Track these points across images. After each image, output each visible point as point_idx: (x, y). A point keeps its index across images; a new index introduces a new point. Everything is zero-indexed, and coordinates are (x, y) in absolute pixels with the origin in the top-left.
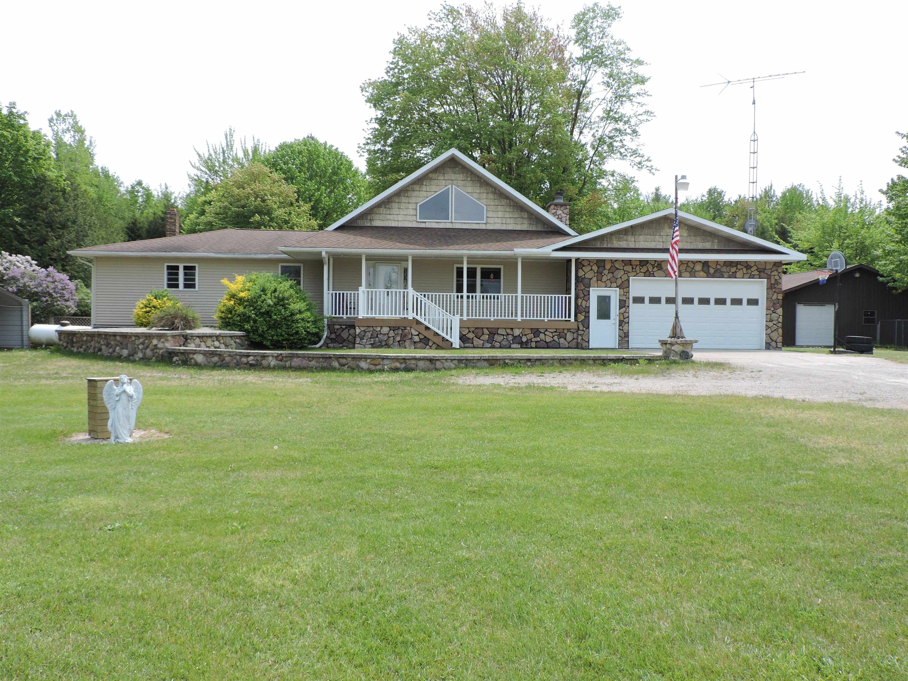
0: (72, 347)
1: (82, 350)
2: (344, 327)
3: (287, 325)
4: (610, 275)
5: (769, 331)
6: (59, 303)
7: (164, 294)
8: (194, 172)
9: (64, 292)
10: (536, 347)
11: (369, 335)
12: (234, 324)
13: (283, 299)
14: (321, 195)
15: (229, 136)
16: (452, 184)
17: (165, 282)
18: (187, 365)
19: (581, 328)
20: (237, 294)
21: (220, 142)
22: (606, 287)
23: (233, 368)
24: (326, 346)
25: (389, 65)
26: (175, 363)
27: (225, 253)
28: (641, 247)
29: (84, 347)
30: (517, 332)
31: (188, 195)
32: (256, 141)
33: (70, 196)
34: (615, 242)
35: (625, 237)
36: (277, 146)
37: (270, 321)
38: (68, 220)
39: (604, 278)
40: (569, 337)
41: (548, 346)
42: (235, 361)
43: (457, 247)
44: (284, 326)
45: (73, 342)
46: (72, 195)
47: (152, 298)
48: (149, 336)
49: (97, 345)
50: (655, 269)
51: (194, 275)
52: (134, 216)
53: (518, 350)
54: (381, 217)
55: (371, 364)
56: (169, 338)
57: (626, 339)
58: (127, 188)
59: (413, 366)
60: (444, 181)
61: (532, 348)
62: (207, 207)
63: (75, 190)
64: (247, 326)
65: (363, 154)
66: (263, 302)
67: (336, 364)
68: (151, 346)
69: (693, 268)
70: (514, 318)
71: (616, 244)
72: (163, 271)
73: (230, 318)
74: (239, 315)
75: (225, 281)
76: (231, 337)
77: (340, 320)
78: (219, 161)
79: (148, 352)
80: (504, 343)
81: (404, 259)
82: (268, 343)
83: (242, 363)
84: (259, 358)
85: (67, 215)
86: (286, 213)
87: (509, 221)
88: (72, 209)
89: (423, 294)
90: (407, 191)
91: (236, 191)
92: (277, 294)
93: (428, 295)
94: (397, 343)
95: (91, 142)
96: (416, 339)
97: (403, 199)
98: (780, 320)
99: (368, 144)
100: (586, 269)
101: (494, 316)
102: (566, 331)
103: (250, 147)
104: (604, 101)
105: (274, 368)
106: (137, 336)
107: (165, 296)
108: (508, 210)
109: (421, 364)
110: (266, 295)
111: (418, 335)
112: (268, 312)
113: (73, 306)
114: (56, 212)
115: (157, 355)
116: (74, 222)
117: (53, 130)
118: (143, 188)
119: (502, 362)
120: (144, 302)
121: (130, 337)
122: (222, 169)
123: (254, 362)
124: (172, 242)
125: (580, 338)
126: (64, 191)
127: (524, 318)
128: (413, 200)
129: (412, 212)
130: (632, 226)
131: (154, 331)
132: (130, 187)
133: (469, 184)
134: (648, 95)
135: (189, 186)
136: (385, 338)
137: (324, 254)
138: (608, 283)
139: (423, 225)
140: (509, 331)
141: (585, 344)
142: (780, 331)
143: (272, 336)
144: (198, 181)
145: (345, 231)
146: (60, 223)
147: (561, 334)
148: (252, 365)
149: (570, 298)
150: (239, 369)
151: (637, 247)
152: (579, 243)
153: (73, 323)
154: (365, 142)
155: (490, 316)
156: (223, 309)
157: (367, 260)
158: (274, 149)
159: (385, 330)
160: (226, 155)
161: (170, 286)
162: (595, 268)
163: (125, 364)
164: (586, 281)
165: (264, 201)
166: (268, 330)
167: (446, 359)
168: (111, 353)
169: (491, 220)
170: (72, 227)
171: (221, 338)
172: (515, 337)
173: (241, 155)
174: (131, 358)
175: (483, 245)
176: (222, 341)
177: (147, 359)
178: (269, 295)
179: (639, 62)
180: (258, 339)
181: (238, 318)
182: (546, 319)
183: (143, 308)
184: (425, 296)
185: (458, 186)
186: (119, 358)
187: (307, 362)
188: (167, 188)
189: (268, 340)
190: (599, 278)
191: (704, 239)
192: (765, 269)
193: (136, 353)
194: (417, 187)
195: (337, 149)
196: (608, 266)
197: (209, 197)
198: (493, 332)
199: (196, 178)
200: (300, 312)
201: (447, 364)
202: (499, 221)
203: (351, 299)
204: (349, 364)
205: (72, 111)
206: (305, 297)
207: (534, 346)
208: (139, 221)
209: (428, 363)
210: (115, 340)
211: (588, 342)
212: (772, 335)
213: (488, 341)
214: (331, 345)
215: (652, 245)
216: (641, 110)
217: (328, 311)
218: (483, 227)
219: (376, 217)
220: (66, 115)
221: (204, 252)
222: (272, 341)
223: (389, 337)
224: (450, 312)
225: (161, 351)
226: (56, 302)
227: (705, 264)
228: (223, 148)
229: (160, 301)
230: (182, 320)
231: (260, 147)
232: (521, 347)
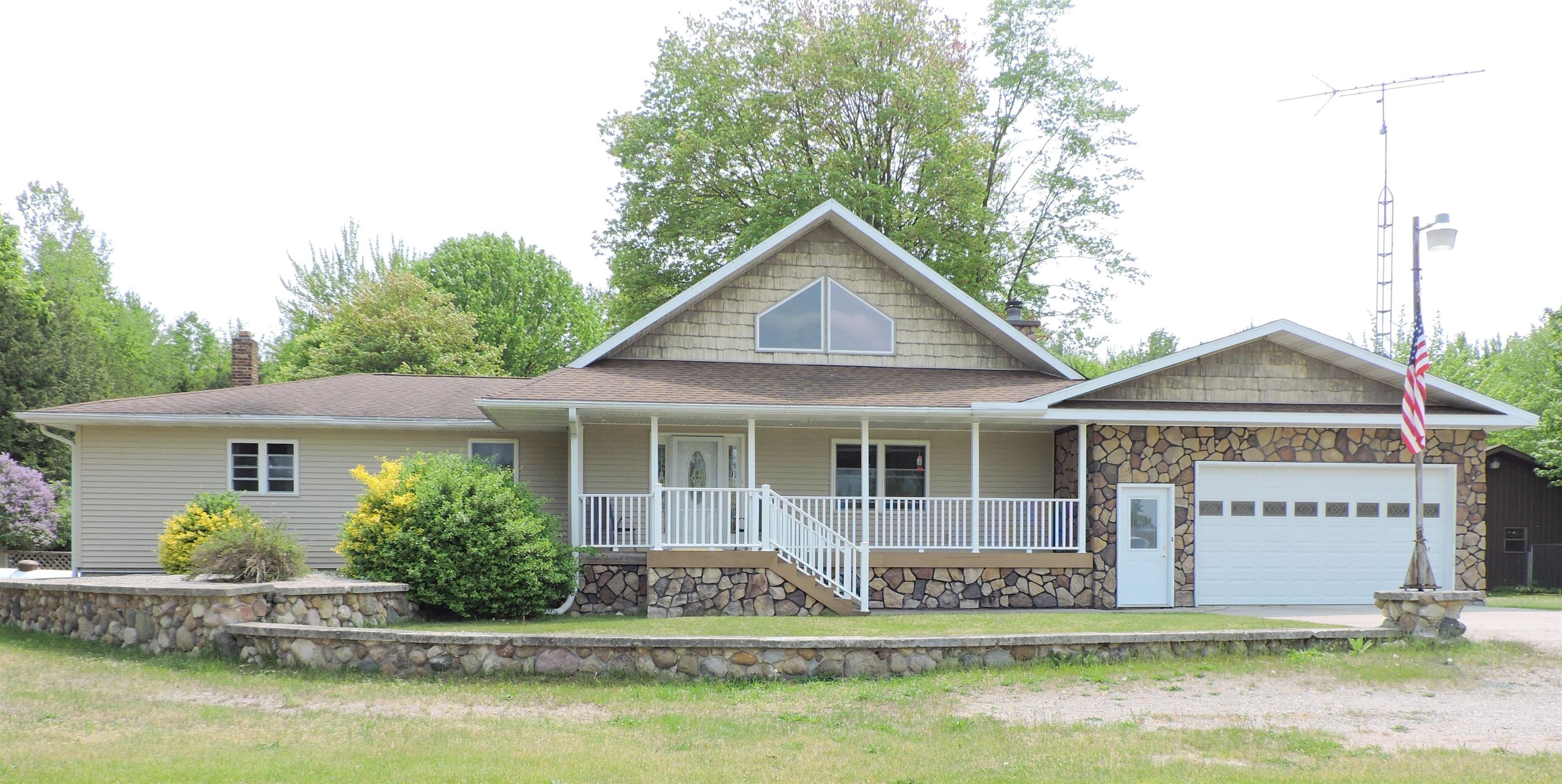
0: (19, 618)
1: (36, 626)
2: (614, 569)
3: (499, 566)
4: (1157, 458)
5: (1462, 567)
6: (18, 524)
7: (225, 502)
8: (288, 297)
9: (31, 503)
10: (1011, 607)
11: (677, 586)
12: (383, 567)
13: (490, 510)
14: (519, 330)
15: (349, 235)
16: (826, 276)
17: (230, 477)
18: (275, 666)
19: (1100, 565)
20: (388, 499)
21: (333, 245)
22: (1148, 482)
23: (391, 677)
24: (579, 612)
25: (649, 87)
26: (245, 661)
27: (355, 416)
28: (1216, 400)
29: (41, 619)
30: (971, 576)
31: (278, 340)
32: (396, 244)
33: (54, 328)
34: (1165, 390)
35: (1186, 380)
36: (438, 245)
37: (462, 559)
38: (50, 371)
39: (1146, 465)
40: (1077, 584)
41: (1034, 604)
42: (394, 657)
43: (851, 400)
44: (495, 569)
45: (19, 608)
46: (58, 324)
47: (199, 511)
48: (185, 597)
49: (68, 616)
50: (1245, 445)
51: (291, 464)
52: (182, 373)
53: (975, 612)
54: (683, 341)
55: (734, 663)
56: (232, 601)
57: (1190, 587)
58: (171, 327)
59: (839, 666)
60: (809, 269)
61: (1001, 607)
62: (312, 352)
63: (65, 317)
64: (413, 572)
65: (602, 250)
66: (445, 517)
67: (647, 664)
68: (189, 621)
69: (1317, 444)
70: (965, 547)
71: (1168, 394)
72: (225, 455)
73: (372, 553)
74: (393, 546)
75: (359, 472)
76: (377, 595)
77: (610, 555)
78: (331, 279)
79: (183, 635)
80: (946, 598)
81: (737, 426)
82: (460, 607)
83: (413, 663)
84: (454, 651)
85: (48, 362)
86: (457, 361)
87: (940, 350)
88: (58, 351)
89: (794, 498)
90: (735, 288)
91: (367, 321)
92: (476, 499)
93: (805, 501)
94: (738, 604)
95: (103, 242)
96: (779, 593)
97: (727, 306)
98: (1483, 545)
99: (612, 231)
100: (1110, 445)
101: (925, 543)
102: (1069, 573)
103: (386, 253)
104: (1040, 157)
105: (494, 676)
106: (157, 596)
107: (227, 507)
108: (938, 328)
109: (856, 660)
110: (452, 501)
111: (782, 585)
112: (457, 539)
113: (47, 531)
114: (26, 355)
115: (202, 641)
116: (63, 376)
117: (26, 217)
118: (198, 326)
119: (1044, 653)
120: (182, 520)
121: (141, 599)
122: (337, 291)
123: (441, 661)
124: (243, 397)
125: (1098, 586)
126: (43, 320)
127: (986, 547)
128: (747, 307)
129: (747, 332)
130: (1199, 359)
131: (199, 583)
132: (175, 324)
133: (860, 274)
134: (1130, 143)
135: (282, 322)
136: (713, 592)
137: (572, 414)
138: (1153, 473)
139: (768, 359)
140: (956, 574)
141: (1108, 599)
142: (1482, 566)
143: (468, 592)
144: (297, 315)
145: (611, 369)
146: (34, 376)
147: (1060, 579)
148: (436, 668)
149: (1076, 505)
150: (406, 678)
151: (1209, 400)
152: (1097, 393)
153: (43, 566)
154: (606, 228)
155: (917, 543)
156: (356, 533)
157: (660, 430)
158: (432, 251)
159: (712, 575)
160: (345, 268)
161: (238, 486)
162: (1127, 443)
163: (125, 665)
164: (1110, 470)
165: (415, 339)
166: (459, 578)
167: (915, 649)
168: (100, 636)
169: (903, 350)
170: (59, 385)
171: (354, 599)
172: (967, 587)
173: (370, 267)
174: (143, 647)
175: (902, 397)
176: (356, 606)
177: (179, 649)
178: (459, 501)
179: (1109, 85)
180: (437, 599)
181: (392, 553)
182: (1029, 549)
183: (179, 532)
184: (798, 501)
185: (837, 279)
186: (116, 648)
187: (576, 659)
188: (240, 327)
189: (458, 600)
190: (1135, 464)
191: (1337, 384)
192: (1453, 444)
193: (152, 636)
194: (754, 281)
195: (542, 251)
196: (1152, 439)
197: (314, 336)
198: (923, 577)
199: (293, 308)
200: (528, 538)
201: (918, 659)
202: (921, 350)
203: (620, 511)
204: (681, 664)
205: (59, 184)
206: (536, 506)
207: (1006, 604)
208: (191, 382)
209: (872, 657)
210: (107, 605)
211: (1115, 594)
212: (1466, 575)
213: (913, 596)
214: (588, 608)
215: (1238, 397)
216: (1118, 168)
217: (578, 538)
218: (889, 363)
219: (672, 341)
220: (48, 191)
221: (309, 414)
222: (467, 602)
223: (720, 591)
224: (850, 537)
225: (213, 632)
226: (13, 522)
227: (1341, 434)
228: (339, 256)
229: (215, 518)
230: (263, 558)
231: (404, 254)
232: (981, 607)
